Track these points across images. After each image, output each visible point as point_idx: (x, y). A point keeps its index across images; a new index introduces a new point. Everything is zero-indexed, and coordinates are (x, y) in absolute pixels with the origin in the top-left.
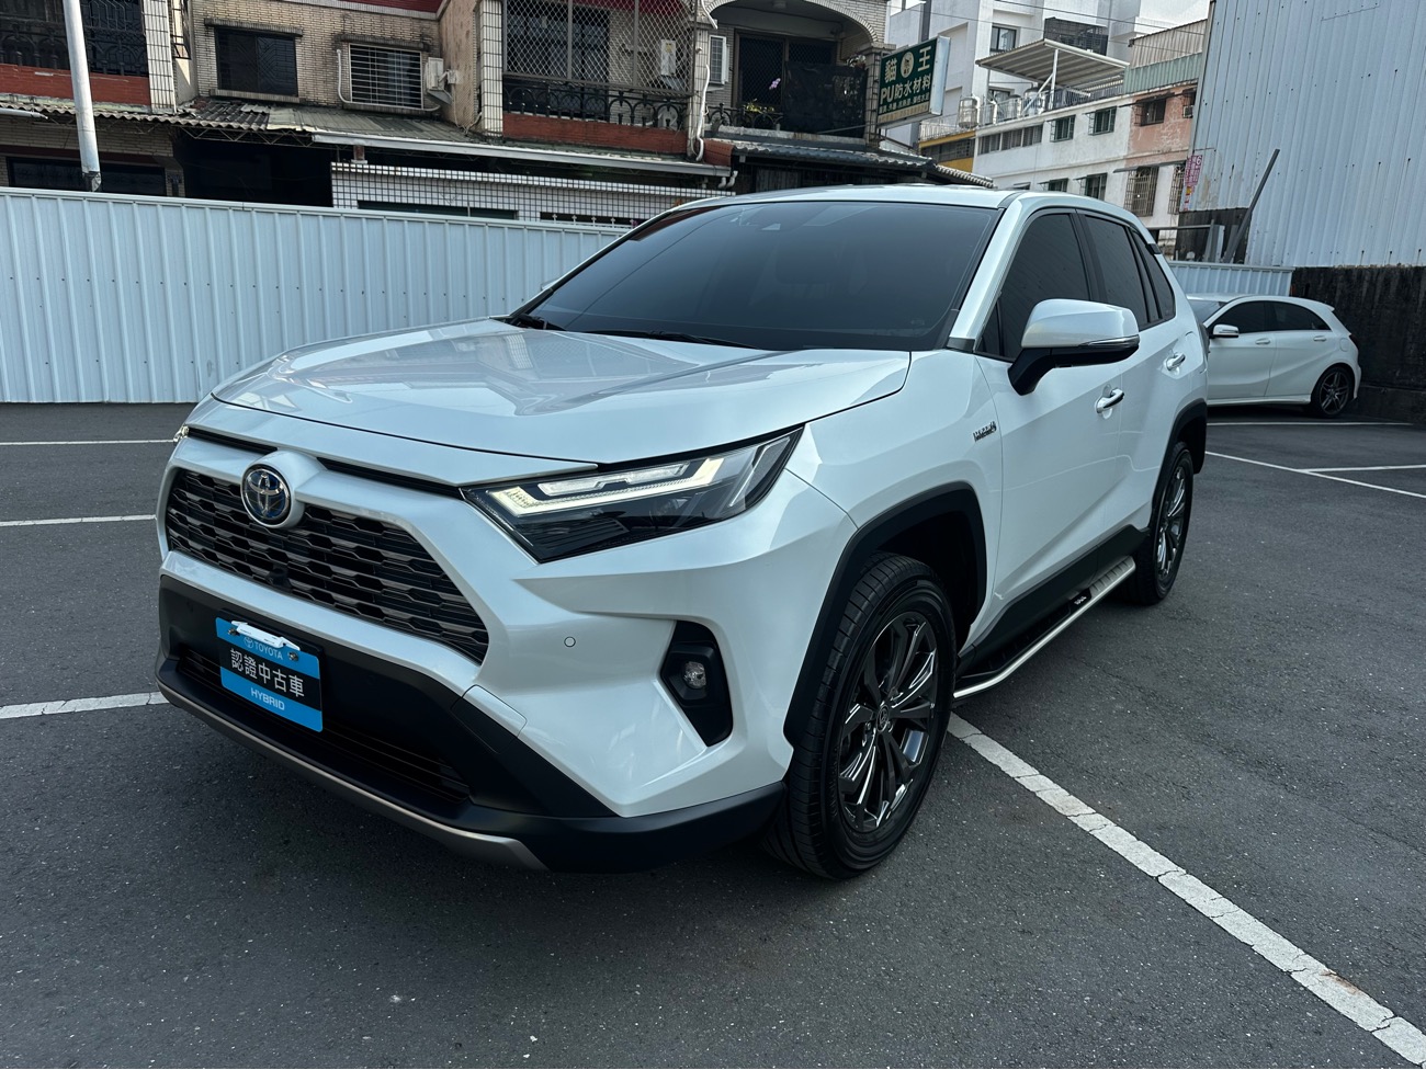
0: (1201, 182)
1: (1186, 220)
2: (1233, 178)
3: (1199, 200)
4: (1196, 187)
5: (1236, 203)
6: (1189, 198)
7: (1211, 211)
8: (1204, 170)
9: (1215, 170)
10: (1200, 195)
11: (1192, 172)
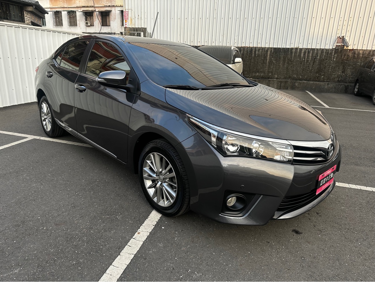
0: (130, 19)
1: (126, 30)
2: (139, 19)
3: (130, 24)
4: (128, 20)
5: (141, 26)
6: (126, 23)
7: (134, 28)
8: (130, 15)
9: (133, 16)
10: (130, 22)
11: (126, 16)
